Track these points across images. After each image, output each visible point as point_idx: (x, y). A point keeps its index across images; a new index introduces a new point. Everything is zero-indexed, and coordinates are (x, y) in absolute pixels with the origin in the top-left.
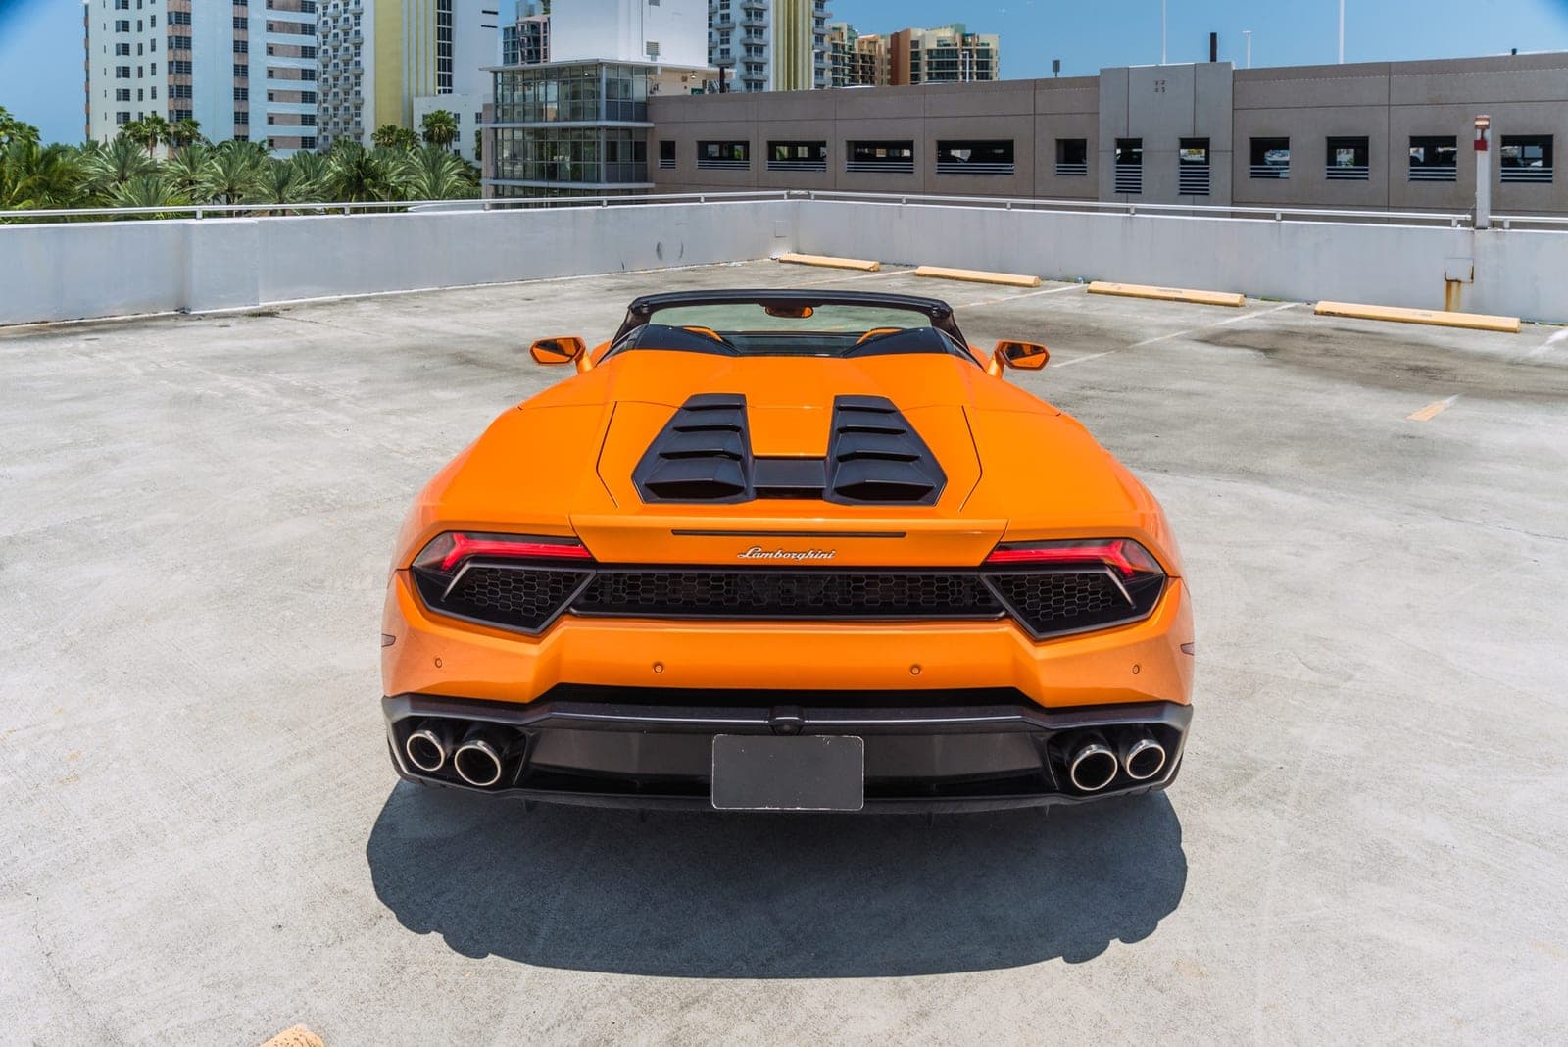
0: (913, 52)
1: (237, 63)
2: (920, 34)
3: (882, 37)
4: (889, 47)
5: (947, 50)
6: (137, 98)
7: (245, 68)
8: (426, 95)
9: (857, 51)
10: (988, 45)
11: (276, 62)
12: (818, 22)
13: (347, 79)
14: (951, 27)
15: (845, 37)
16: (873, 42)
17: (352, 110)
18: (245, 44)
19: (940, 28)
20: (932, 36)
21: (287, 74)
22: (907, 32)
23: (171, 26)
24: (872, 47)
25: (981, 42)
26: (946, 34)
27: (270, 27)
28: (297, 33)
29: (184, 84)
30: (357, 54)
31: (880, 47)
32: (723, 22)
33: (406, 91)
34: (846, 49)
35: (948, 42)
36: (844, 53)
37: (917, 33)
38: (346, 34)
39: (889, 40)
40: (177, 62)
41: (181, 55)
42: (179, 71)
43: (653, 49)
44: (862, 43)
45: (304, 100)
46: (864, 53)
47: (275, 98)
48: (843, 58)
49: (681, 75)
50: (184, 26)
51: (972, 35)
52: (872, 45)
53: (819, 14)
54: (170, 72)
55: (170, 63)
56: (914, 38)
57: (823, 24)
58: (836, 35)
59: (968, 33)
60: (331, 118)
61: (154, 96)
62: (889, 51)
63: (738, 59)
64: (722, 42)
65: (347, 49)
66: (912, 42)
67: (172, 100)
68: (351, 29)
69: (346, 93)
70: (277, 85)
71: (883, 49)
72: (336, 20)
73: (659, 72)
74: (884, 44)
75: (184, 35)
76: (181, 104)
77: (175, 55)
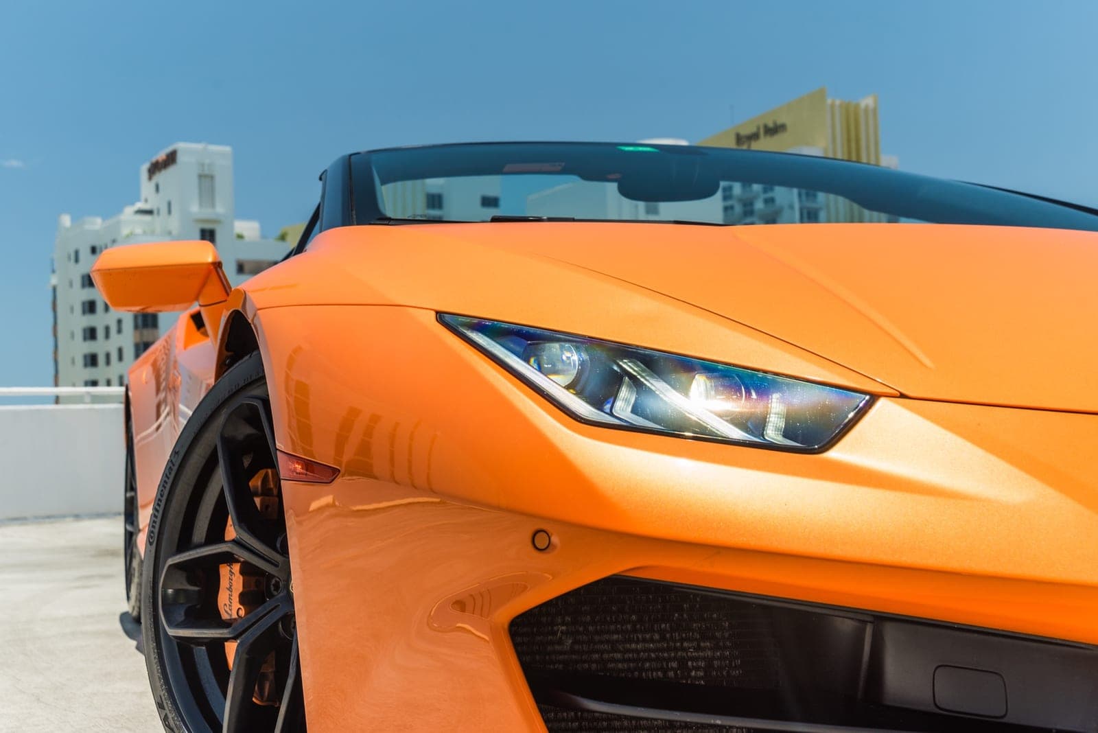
40: (144, 344)
41: (147, 333)
55: (136, 343)
75: (150, 312)
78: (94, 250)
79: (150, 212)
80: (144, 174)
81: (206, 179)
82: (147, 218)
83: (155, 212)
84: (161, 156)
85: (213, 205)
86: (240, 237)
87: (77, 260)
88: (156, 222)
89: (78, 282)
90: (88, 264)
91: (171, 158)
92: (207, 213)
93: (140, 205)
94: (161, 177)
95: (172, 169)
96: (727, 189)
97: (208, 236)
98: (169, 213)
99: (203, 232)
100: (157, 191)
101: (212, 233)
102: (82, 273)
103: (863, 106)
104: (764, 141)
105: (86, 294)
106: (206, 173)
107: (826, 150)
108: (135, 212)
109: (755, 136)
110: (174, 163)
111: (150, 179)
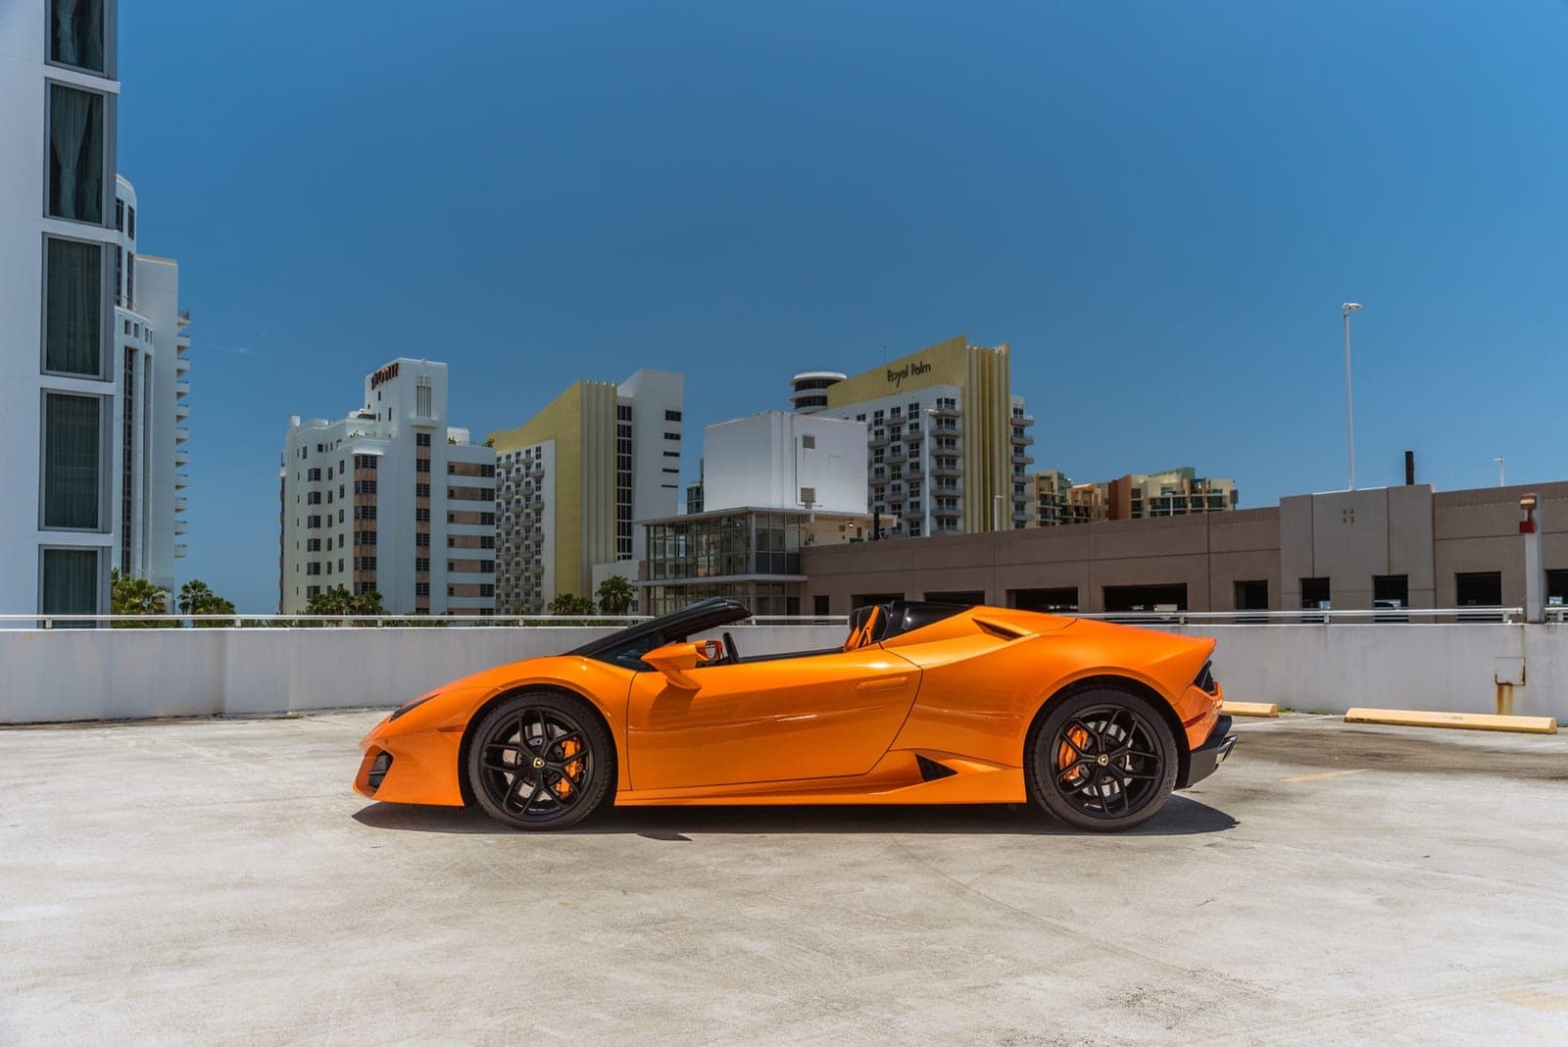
0: (1134, 502)
1: (420, 532)
2: (1142, 482)
4: (1107, 497)
5: (1174, 498)
6: (327, 572)
7: (427, 536)
8: (606, 562)
9: (1070, 502)
10: (1223, 491)
11: (458, 530)
12: (1017, 469)
13: (528, 547)
14: (1177, 473)
15: (1055, 487)
16: (1088, 492)
17: (533, 580)
18: (427, 511)
19: (1166, 474)
20: (1156, 483)
21: (467, 542)
23: (358, 496)
24: (1087, 498)
25: (1212, 488)
26: (1172, 480)
27: (451, 494)
28: (478, 500)
29: (369, 556)
30: (539, 520)
31: (1096, 497)
32: (912, 473)
33: (585, 558)
34: (1057, 501)
35: (1174, 490)
36: (1055, 505)
37: (1139, 480)
38: (528, 499)
39: (1107, 490)
40: (363, 533)
41: (367, 525)
42: (365, 541)
43: (808, 496)
44: (1075, 493)
45: (483, 570)
46: (1078, 504)
47: (455, 568)
48: (1053, 512)
49: (839, 523)
50: (369, 496)
51: (1203, 481)
52: (1088, 494)
53: (1018, 460)
54: (356, 543)
55: (356, 534)
56: (1134, 486)
57: (1023, 471)
58: (1045, 485)
59: (1197, 477)
60: (513, 590)
61: (341, 569)
62: (1106, 502)
63: (928, 514)
66: (1133, 490)
67: (357, 572)
68: (532, 494)
69: (528, 562)
71: (1099, 499)
72: (518, 486)
73: (811, 519)
74: (1100, 494)
75: (369, 505)
76: (366, 577)
77: (361, 526)
78: (320, 448)
79: (372, 417)
80: (368, 384)
81: (424, 391)
82: (370, 422)
83: (377, 417)
84: (384, 368)
85: (429, 414)
86: (452, 442)
87: (305, 457)
88: (379, 427)
89: (305, 475)
90: (314, 460)
91: (394, 371)
92: (424, 420)
93: (363, 411)
94: (383, 386)
95: (393, 381)
96: (879, 414)
97: (423, 440)
98: (390, 419)
99: (419, 436)
100: (380, 399)
101: (427, 437)
102: (310, 468)
103: (996, 352)
104: (912, 379)
105: (313, 486)
106: (424, 384)
107: (963, 389)
108: (360, 417)
109: (904, 374)
110: (397, 375)
111: (373, 388)
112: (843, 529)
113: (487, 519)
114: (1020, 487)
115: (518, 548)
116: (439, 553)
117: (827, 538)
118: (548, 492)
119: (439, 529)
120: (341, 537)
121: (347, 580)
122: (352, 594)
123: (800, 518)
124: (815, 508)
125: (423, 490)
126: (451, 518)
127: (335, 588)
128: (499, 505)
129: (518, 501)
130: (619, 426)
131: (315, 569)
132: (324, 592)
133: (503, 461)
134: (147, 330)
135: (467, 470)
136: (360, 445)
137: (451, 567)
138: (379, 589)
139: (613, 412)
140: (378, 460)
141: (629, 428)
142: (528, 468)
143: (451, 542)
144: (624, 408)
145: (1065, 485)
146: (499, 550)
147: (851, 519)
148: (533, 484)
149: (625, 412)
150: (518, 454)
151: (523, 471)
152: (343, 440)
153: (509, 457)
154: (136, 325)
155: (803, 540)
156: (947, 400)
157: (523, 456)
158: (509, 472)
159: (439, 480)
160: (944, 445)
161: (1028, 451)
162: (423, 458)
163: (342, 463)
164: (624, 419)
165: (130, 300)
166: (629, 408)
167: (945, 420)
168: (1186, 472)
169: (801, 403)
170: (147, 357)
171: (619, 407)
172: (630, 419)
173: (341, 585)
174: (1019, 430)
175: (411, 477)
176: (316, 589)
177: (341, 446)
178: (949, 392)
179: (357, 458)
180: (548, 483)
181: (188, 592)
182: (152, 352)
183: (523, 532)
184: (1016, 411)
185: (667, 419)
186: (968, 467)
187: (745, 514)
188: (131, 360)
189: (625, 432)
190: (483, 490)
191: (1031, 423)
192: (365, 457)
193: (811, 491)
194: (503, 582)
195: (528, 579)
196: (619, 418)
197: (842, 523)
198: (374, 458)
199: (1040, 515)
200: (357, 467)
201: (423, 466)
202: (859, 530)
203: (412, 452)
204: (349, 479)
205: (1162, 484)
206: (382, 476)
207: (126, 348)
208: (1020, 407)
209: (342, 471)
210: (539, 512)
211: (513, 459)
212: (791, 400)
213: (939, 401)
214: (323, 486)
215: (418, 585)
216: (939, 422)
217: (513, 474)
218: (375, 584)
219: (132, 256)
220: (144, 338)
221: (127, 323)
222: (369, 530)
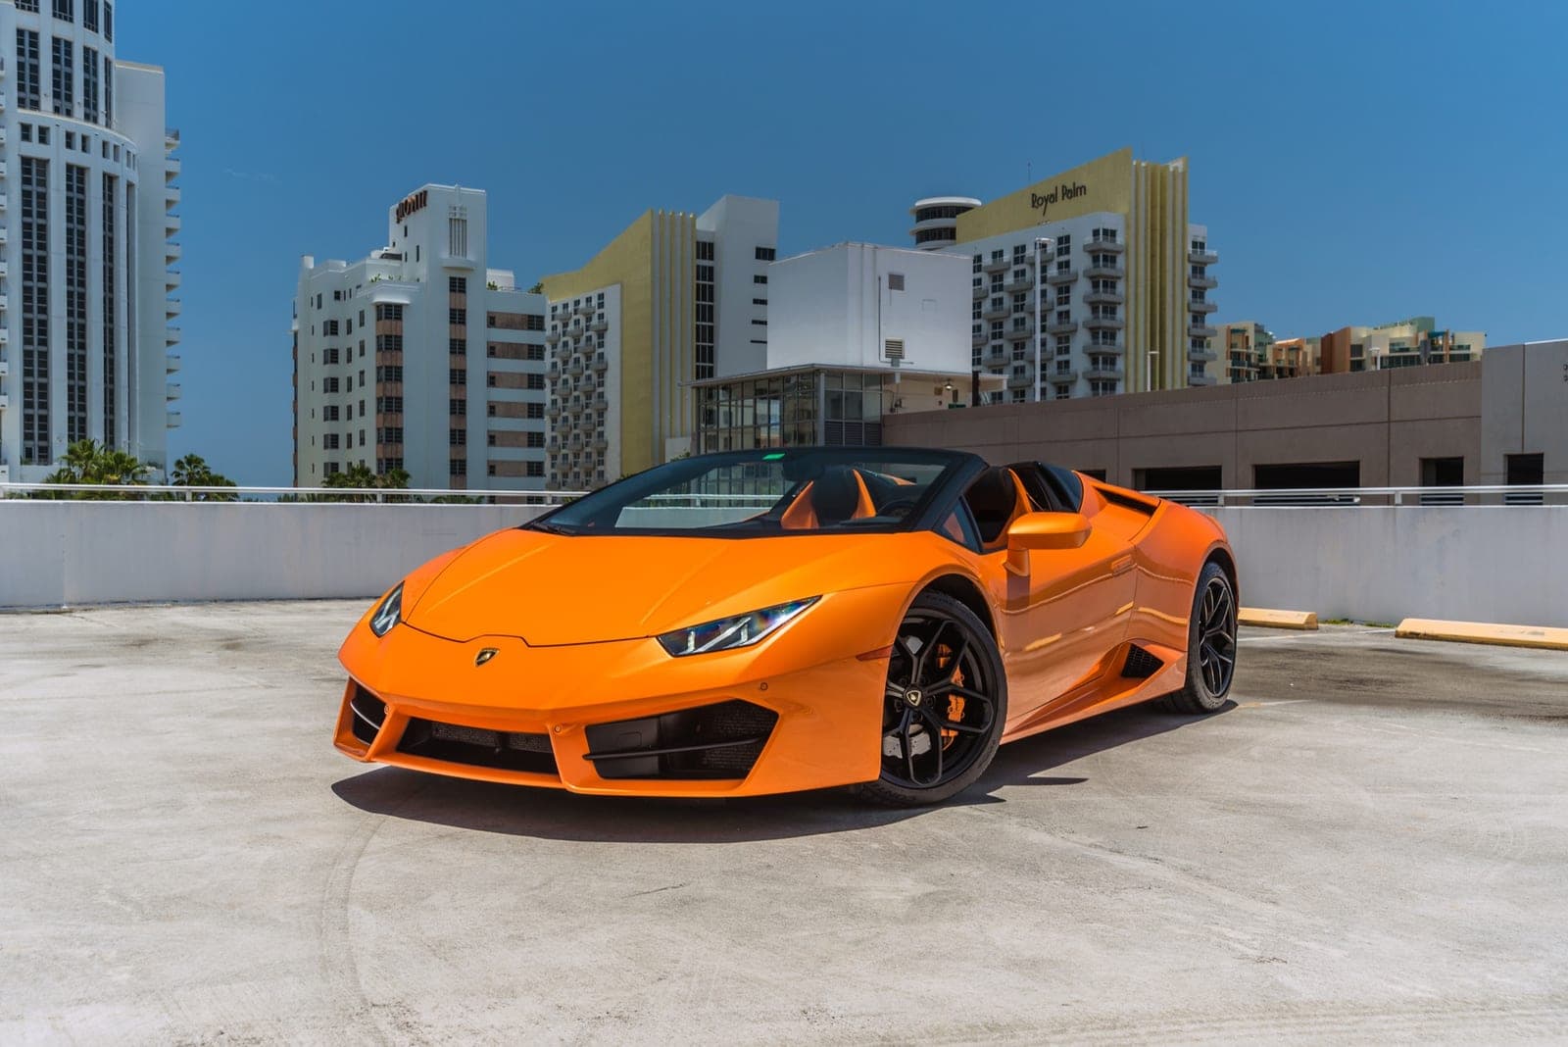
0: (1352, 362)
1: (454, 398)
2: (1364, 335)
3: (1309, 341)
4: (1319, 355)
5: (1404, 357)
6: (346, 445)
7: (463, 403)
8: (682, 436)
9: (1270, 362)
10: (1468, 347)
11: (501, 395)
12: (1195, 319)
13: (589, 417)
14: (1411, 324)
15: (1252, 343)
16: (1294, 349)
17: (595, 457)
18: (463, 372)
19: (1396, 325)
20: (1382, 337)
21: (510, 410)
22: (1345, 332)
23: (380, 354)
24: (1293, 357)
25: (1457, 343)
26: (1404, 333)
27: (492, 351)
28: (524, 359)
29: (394, 426)
30: (601, 384)
31: (1305, 354)
32: (1060, 323)
33: (657, 431)
34: (1253, 361)
35: (1406, 346)
36: (1250, 365)
37: (1361, 333)
38: (588, 358)
39: (1319, 346)
40: (387, 398)
41: (391, 389)
42: (389, 410)
43: (895, 350)
44: (1279, 349)
45: (531, 444)
46: (1282, 365)
47: (497, 442)
48: (1248, 374)
49: (935, 385)
50: (394, 353)
51: (1444, 334)
52: (1294, 352)
53: (1197, 307)
54: (379, 411)
55: (379, 400)
56: (1354, 342)
57: (1203, 322)
58: (1238, 339)
59: (1437, 330)
60: (571, 469)
61: (362, 442)
62: (1318, 361)
63: (1080, 376)
64: (1060, 352)
65: (589, 378)
66: (1353, 347)
67: (381, 446)
68: (594, 352)
69: (588, 435)
70: (501, 424)
71: (1309, 359)
72: (577, 341)
73: (898, 380)
74: (1311, 352)
75: (394, 364)
76: (391, 451)
77: (384, 389)
78: (337, 295)
79: (397, 257)
80: (393, 217)
81: (457, 224)
82: (395, 263)
83: (404, 256)
84: (411, 196)
85: (465, 254)
86: (493, 287)
87: (319, 306)
88: (406, 269)
89: (320, 330)
90: (331, 310)
91: (421, 200)
92: (458, 261)
93: (390, 249)
94: (410, 220)
95: (421, 212)
96: (1020, 250)
97: (458, 285)
98: (418, 260)
99: (452, 280)
100: (406, 235)
101: (462, 281)
102: (326, 319)
103: (1171, 169)
104: (1062, 204)
105: (329, 342)
106: (457, 217)
107: (1127, 217)
108: (382, 257)
109: (1053, 198)
110: (425, 205)
111: (398, 222)
112: (939, 392)
113: (535, 382)
114: (1199, 342)
115: (577, 417)
116: (477, 424)
117: (916, 403)
118: (612, 350)
119: (477, 394)
120: (362, 404)
121: (368, 455)
122: (374, 472)
123: (881, 378)
124: (904, 365)
125: (458, 347)
126: (492, 381)
127: (356, 464)
128: (554, 365)
129: (577, 360)
130: (698, 266)
131: (332, 441)
132: (343, 470)
133: (560, 311)
134: (128, 152)
135: (511, 322)
136: (382, 292)
137: (492, 440)
138: (406, 468)
139: (691, 250)
140: (404, 309)
141: (711, 269)
142: (589, 319)
143: (492, 410)
144: (704, 244)
145: (1265, 341)
146: (554, 421)
147: (949, 379)
148: (595, 340)
149: (706, 250)
150: (577, 303)
151: (583, 323)
152: (364, 285)
153: (566, 306)
154: (115, 147)
155: (887, 406)
156: (1105, 232)
157: (583, 305)
158: (565, 325)
159: (477, 334)
160: (1101, 289)
161: (1210, 296)
162: (458, 307)
163: (362, 314)
164: (704, 258)
165: (108, 116)
166: (711, 245)
167: (1104, 256)
168: (1423, 323)
169: (924, 236)
170: (130, 186)
171: (698, 243)
172: (711, 258)
173: (362, 462)
174: (1198, 269)
175: (444, 331)
176: (335, 466)
177: (360, 294)
178: (1108, 221)
179: (379, 306)
180: (612, 338)
181: (182, 468)
182: (135, 181)
183: (583, 399)
184: (1195, 244)
185: (758, 257)
186: (1132, 318)
187: (812, 373)
188: (111, 189)
189: (706, 274)
190: (531, 347)
191: (1214, 260)
192: (388, 306)
193: (900, 344)
194: (560, 460)
195: (588, 456)
196: (698, 257)
197: (939, 386)
198: (399, 307)
199: (1230, 379)
200: (379, 319)
201: (458, 317)
202: (955, 394)
203: (443, 300)
204: (369, 333)
205: (1391, 339)
206: (409, 328)
207: (104, 175)
208: (1200, 240)
209: (362, 324)
210: (601, 373)
211: (571, 309)
212: (913, 233)
213: (1096, 233)
214: (341, 342)
215: (453, 462)
216: (1096, 259)
217: (571, 327)
218: (401, 460)
219: (110, 63)
220: (125, 161)
221: (105, 144)
222: (394, 395)
